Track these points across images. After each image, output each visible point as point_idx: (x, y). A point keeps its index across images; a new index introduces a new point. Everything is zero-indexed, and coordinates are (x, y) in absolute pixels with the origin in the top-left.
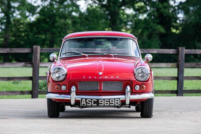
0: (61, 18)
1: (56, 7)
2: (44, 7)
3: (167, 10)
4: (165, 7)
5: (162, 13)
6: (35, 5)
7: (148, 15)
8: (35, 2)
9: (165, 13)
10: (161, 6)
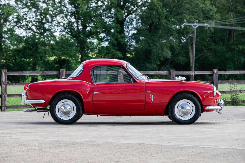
0: (42, 46)
1: (38, 37)
2: (29, 37)
3: (124, 39)
4: (122, 37)
5: (120, 42)
6: (21, 35)
7: (108, 43)
8: (21, 34)
9: (122, 41)
10: (119, 36)
